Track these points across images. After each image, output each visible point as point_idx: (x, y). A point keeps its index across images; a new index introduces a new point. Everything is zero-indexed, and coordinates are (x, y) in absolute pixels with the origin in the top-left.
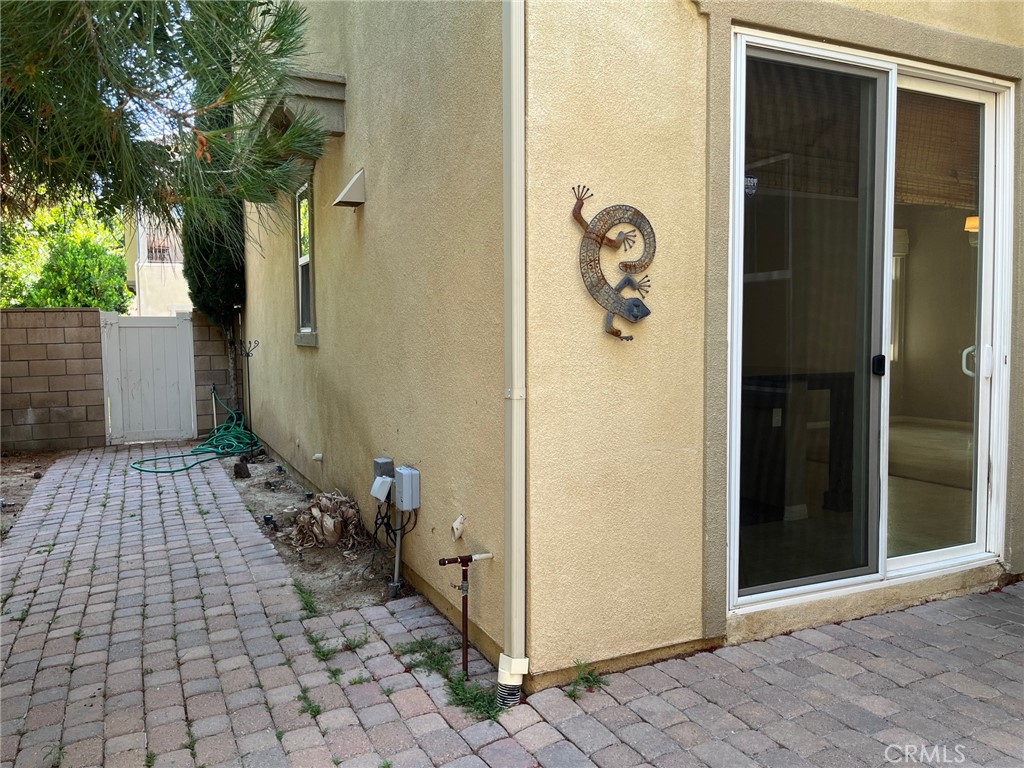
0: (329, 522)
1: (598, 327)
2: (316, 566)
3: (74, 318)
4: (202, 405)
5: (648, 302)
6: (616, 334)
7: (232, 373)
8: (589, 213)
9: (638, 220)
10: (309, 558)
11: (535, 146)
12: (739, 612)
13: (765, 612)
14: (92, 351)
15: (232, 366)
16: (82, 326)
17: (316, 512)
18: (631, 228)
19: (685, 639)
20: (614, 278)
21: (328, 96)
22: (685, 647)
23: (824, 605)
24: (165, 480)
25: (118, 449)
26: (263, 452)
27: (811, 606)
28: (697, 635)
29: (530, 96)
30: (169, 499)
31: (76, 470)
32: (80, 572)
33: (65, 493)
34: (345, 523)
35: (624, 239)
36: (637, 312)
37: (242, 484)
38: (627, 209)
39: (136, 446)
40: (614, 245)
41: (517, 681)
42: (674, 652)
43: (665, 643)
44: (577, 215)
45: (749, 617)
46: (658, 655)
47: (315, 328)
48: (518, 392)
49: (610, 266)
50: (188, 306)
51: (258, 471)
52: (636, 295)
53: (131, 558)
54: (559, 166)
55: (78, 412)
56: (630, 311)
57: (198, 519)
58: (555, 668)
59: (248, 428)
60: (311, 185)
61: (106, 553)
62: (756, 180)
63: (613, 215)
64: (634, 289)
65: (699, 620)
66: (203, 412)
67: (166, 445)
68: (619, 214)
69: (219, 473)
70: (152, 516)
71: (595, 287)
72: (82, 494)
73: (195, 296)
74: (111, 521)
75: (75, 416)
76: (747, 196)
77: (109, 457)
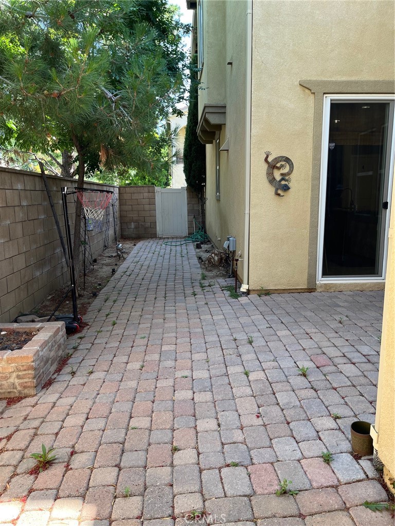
0: (216, 258)
1: (273, 193)
2: (210, 271)
3: (146, 189)
4: (190, 223)
5: (290, 185)
6: (279, 195)
7: (201, 211)
8: (270, 159)
9: (287, 160)
10: (209, 268)
11: (253, 141)
12: (322, 282)
13: (332, 284)
14: (152, 202)
15: (200, 208)
16: (149, 192)
17: (213, 255)
18: (285, 163)
19: (301, 288)
20: (278, 178)
21: (220, 111)
22: (301, 290)
23: (356, 285)
24: (173, 248)
25: (160, 238)
26: (209, 241)
27: (351, 284)
28: (305, 287)
29: (252, 127)
30: (173, 253)
31: (146, 244)
32: (145, 267)
33: (142, 250)
34: (221, 259)
35: (282, 166)
36: (286, 188)
37: (198, 250)
38: (283, 157)
39: (167, 238)
40: (279, 168)
41: (245, 291)
42: (297, 291)
43: (293, 288)
44: (266, 160)
45: (325, 284)
46: (292, 291)
47: (219, 193)
48: (247, 211)
49: (277, 175)
50: (185, 185)
51: (204, 247)
52: (286, 183)
53: (159, 265)
54: (261, 146)
55: (148, 225)
56: (283, 188)
57: (181, 258)
58: (256, 289)
59: (205, 232)
60: (219, 141)
61: (152, 264)
62: (334, 144)
63: (277, 160)
64: (286, 181)
65: (306, 282)
66: (190, 227)
67: (177, 238)
68: (280, 159)
69: (191, 247)
70: (167, 256)
71: (272, 180)
72: (148, 250)
73: (187, 180)
74: (155, 257)
75: (147, 226)
76: (329, 149)
77: (157, 241)
